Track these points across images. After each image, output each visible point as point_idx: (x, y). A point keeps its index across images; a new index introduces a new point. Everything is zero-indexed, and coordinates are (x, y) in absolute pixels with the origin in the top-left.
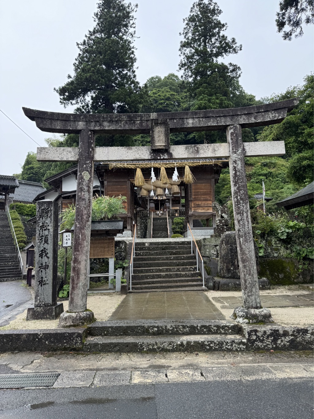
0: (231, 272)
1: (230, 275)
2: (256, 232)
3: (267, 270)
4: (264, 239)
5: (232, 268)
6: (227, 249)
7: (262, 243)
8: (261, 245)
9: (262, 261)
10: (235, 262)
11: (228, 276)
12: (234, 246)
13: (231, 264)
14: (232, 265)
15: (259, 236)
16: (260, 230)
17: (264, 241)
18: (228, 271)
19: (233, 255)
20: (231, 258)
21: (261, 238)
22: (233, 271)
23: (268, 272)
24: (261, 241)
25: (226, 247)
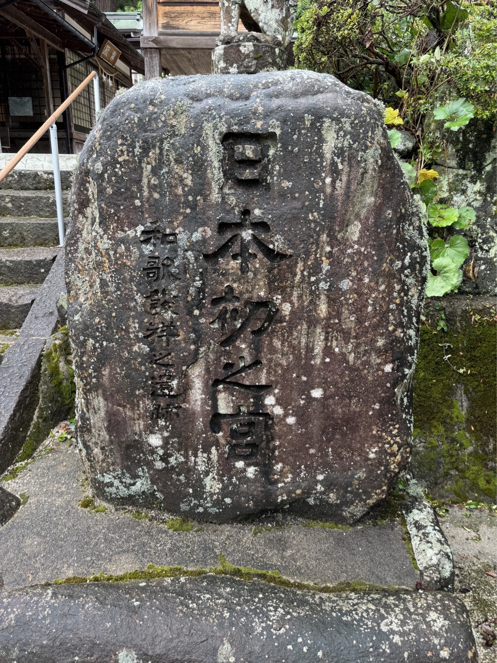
0: (150, 465)
1: (141, 485)
2: (440, 114)
3: (460, 393)
4: (479, 169)
5: (155, 440)
6: (119, 269)
7: (458, 198)
8: (449, 217)
9: (434, 325)
10: (186, 388)
11: (124, 492)
12: (183, 238)
13: (147, 404)
14: (156, 415)
15: (451, 150)
16: (469, 96)
17: (478, 186)
18: (126, 457)
19: (171, 329)
20: (151, 358)
21: (461, 165)
22: (164, 459)
23: (461, 407)
24: (456, 188)
25: (105, 244)
